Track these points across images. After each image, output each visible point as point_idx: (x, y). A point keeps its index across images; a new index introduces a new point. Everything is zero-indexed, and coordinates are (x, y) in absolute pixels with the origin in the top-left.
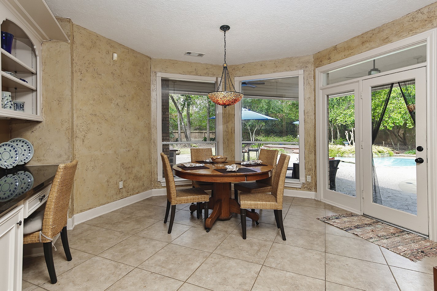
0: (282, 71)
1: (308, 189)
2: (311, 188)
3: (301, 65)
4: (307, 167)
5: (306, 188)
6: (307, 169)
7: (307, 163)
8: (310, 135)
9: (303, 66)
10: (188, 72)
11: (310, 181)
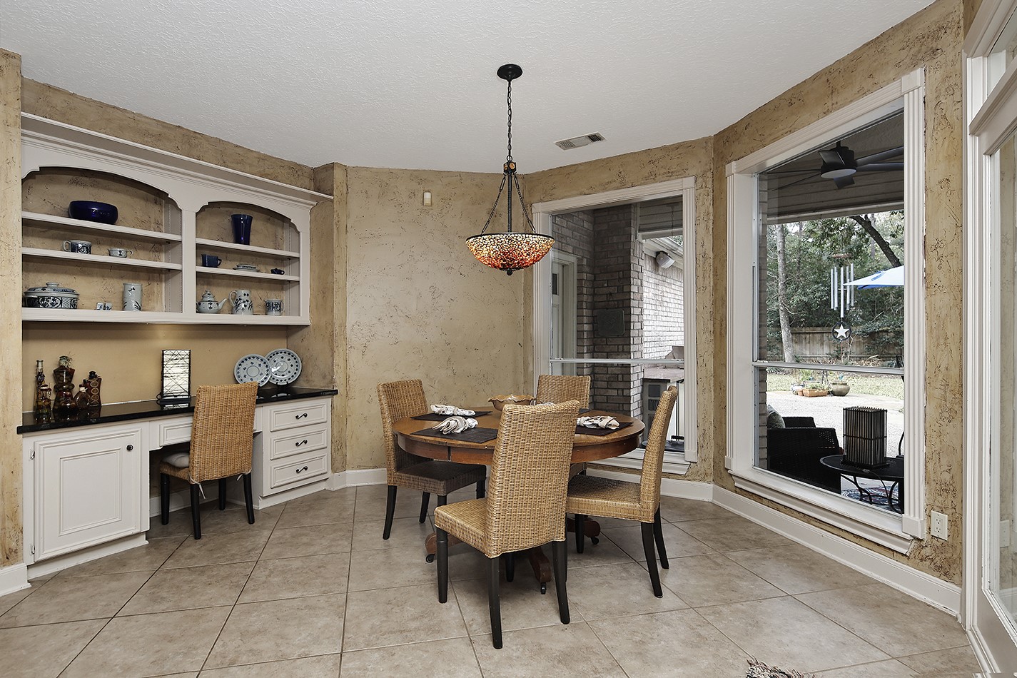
0: (851, 101)
1: (938, 568)
2: (947, 566)
3: (915, 49)
4: (932, 472)
5: (928, 562)
6: (933, 484)
7: (935, 457)
8: (946, 338)
9: (920, 56)
10: (601, 184)
11: (944, 535)
